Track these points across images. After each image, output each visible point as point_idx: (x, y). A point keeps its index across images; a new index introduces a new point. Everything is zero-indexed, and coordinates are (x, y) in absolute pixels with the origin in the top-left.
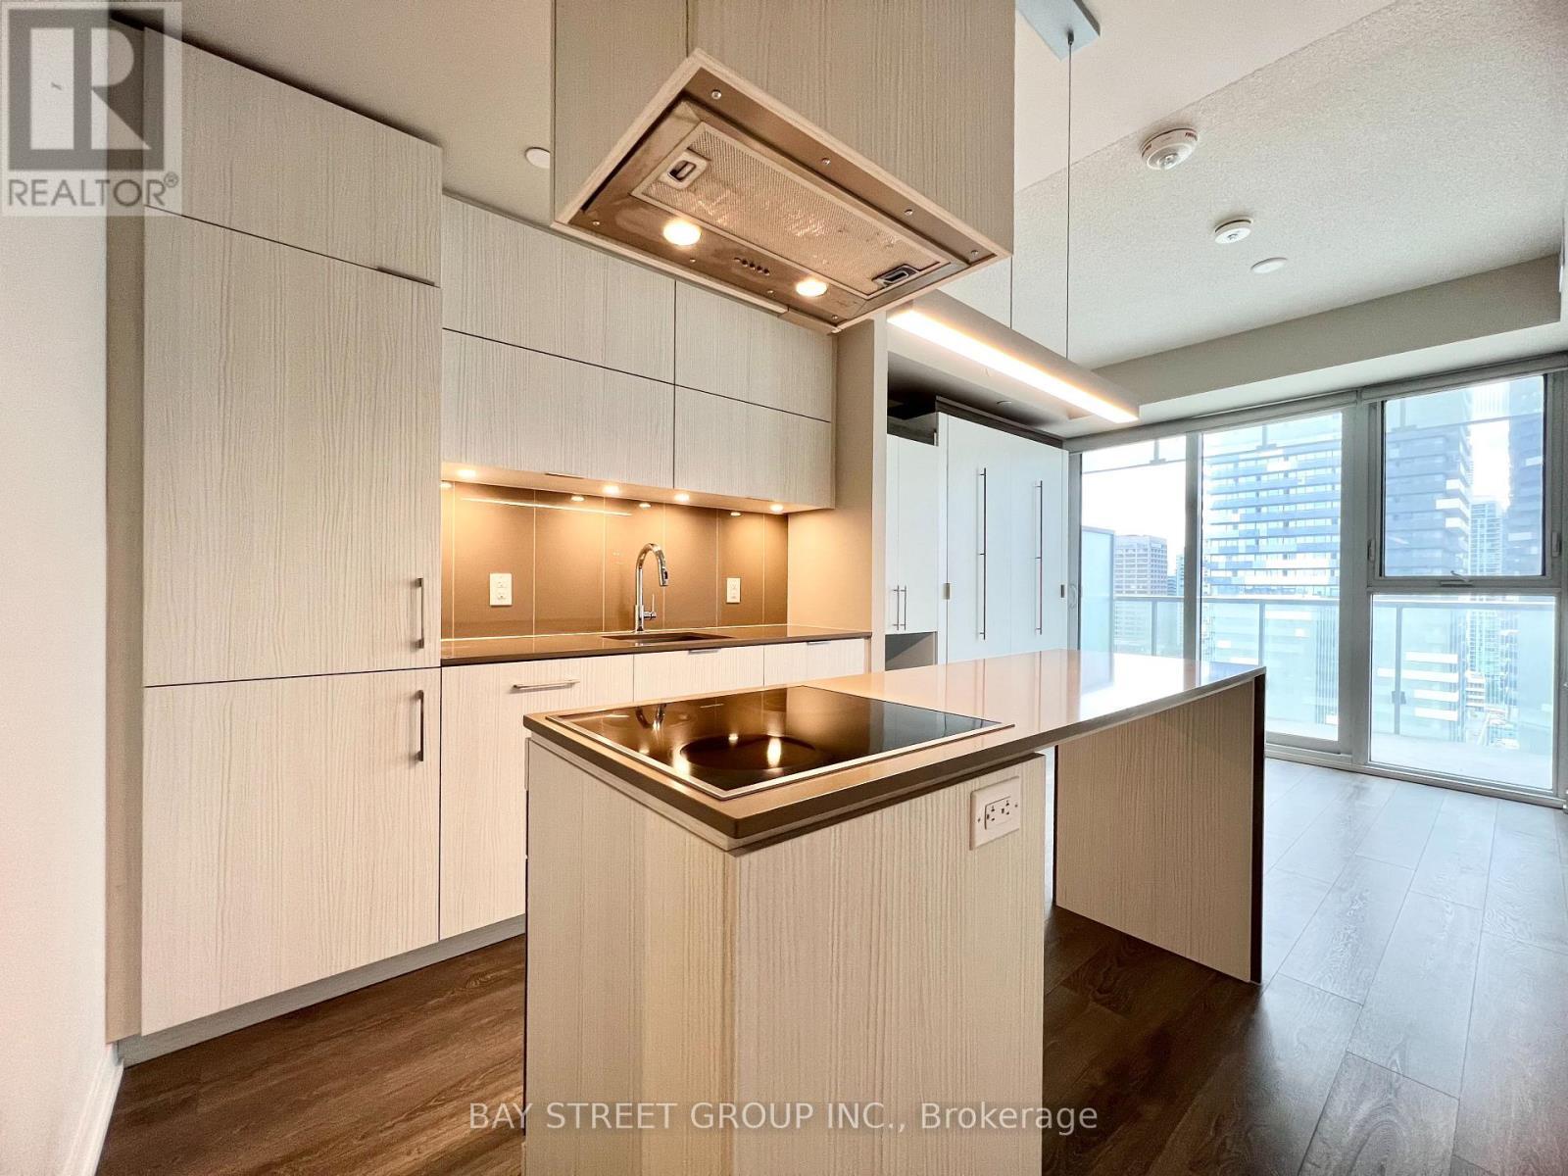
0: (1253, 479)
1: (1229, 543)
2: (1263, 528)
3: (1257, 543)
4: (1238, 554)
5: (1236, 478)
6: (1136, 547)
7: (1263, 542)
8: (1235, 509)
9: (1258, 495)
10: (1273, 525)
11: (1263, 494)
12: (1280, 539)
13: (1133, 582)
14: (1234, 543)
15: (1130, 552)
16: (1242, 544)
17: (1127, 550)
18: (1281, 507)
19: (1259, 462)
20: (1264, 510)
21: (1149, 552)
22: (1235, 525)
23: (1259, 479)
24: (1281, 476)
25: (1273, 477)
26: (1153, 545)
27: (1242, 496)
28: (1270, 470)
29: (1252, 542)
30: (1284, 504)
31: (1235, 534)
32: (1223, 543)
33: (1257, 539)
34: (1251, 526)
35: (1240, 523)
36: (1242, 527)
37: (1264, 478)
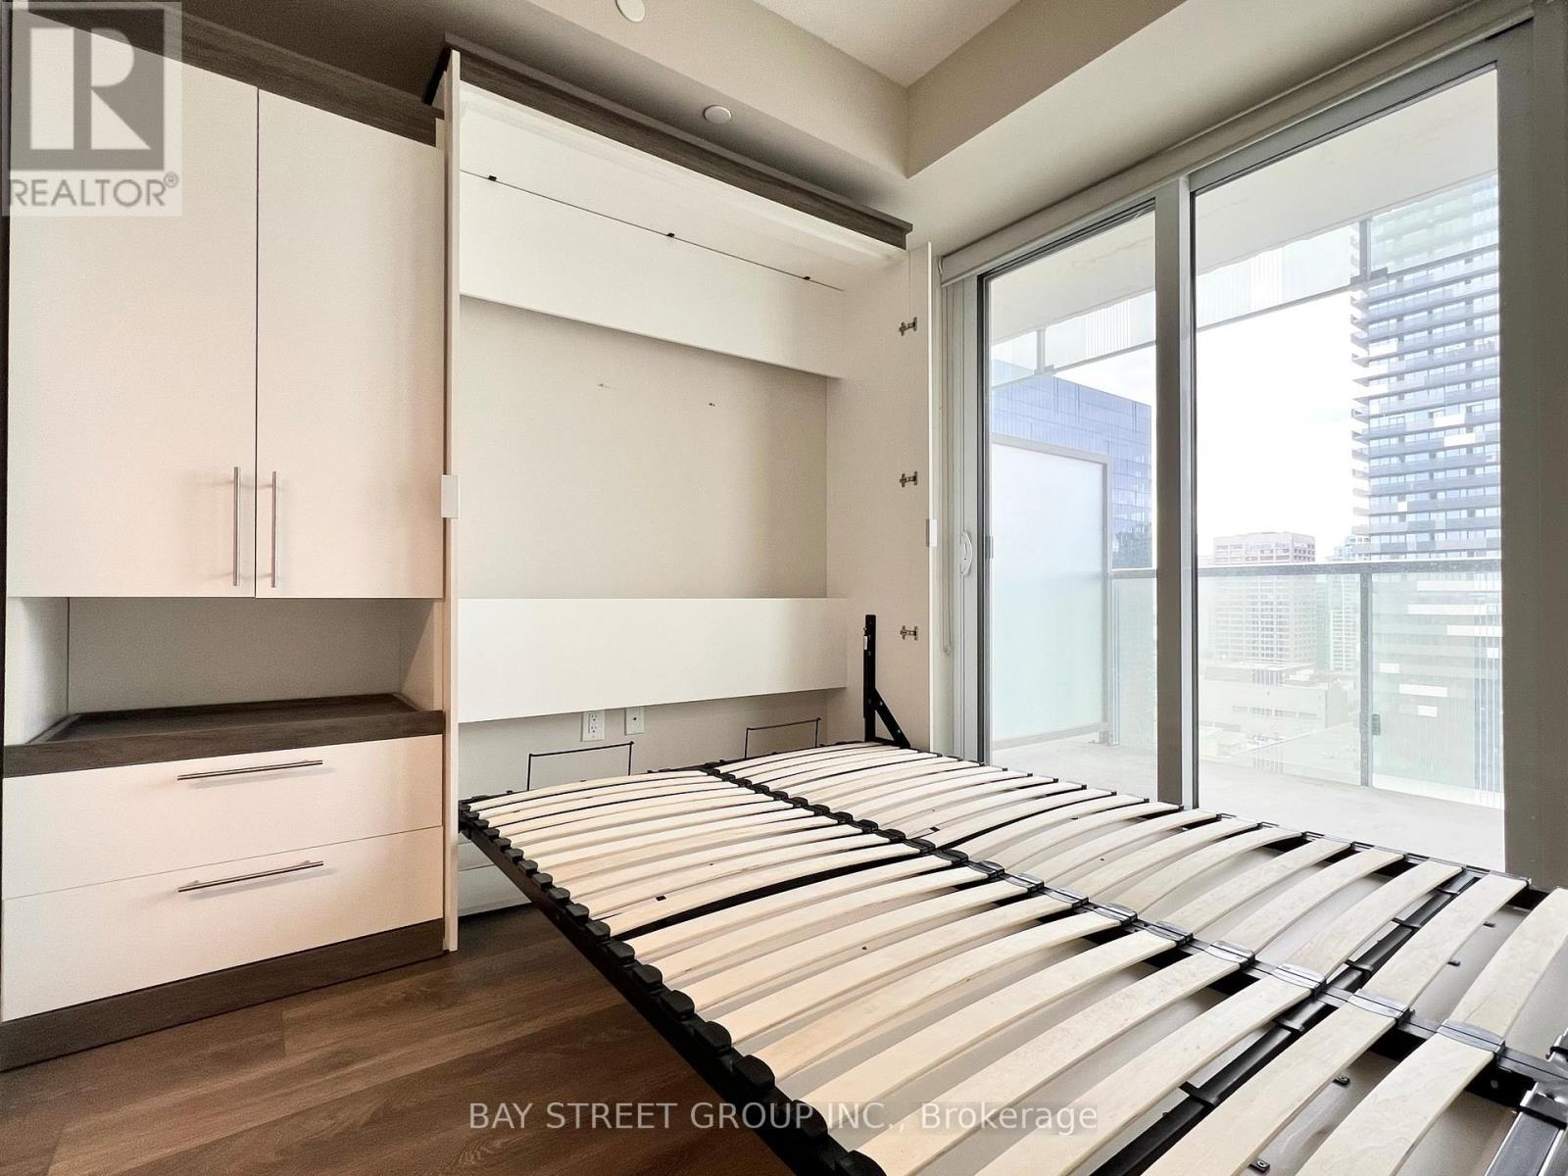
0: (1425, 456)
1: (1394, 539)
2: (1439, 518)
3: (1433, 538)
4: (1405, 553)
5: (1402, 456)
6: (1273, 547)
7: (1440, 537)
8: (1402, 496)
9: (1432, 476)
10: (1453, 515)
11: (1439, 475)
12: (1464, 533)
13: (1271, 591)
14: (1402, 538)
15: (1267, 553)
16: (1411, 538)
17: (1262, 552)
18: (1464, 492)
19: (1433, 435)
20: (1441, 496)
21: (1291, 553)
22: (1402, 515)
23: (1433, 456)
24: (1464, 451)
25: (1450, 453)
26: (1296, 545)
27: (1410, 478)
28: (1447, 445)
29: (1426, 537)
30: (1468, 488)
31: (1404, 527)
32: (1386, 539)
33: (1432, 533)
34: (1424, 517)
35: (1408, 513)
36: (1410, 518)
37: (1440, 455)
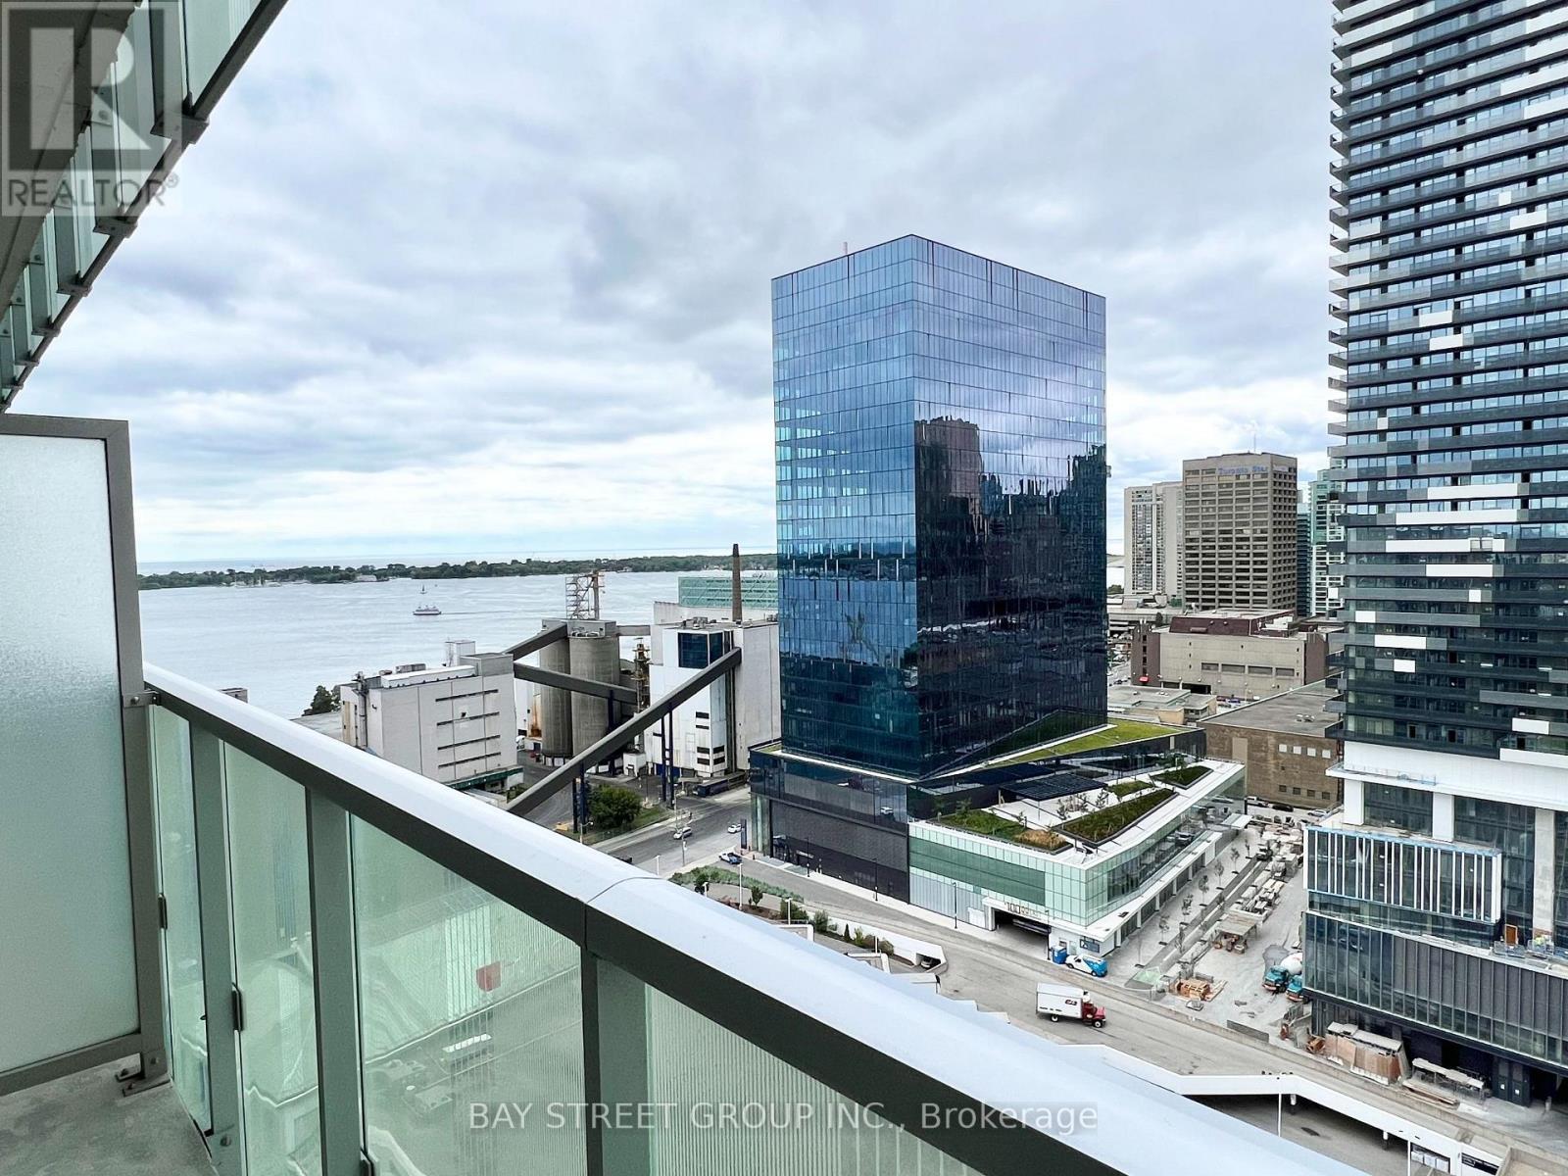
0: (1409, 362)
1: (1373, 462)
2: (1422, 438)
3: (1414, 460)
4: (1385, 479)
5: (1383, 362)
6: (1250, 471)
7: (1423, 459)
8: (1382, 410)
9: (1415, 387)
10: (1438, 433)
11: (1423, 385)
12: (1448, 454)
13: (1246, 524)
14: (1381, 462)
15: (1243, 479)
16: (1392, 461)
17: (1238, 477)
18: (1449, 404)
19: (1418, 336)
20: (1424, 410)
21: (1269, 479)
22: (1382, 434)
23: (1417, 362)
24: (1450, 356)
25: (1437, 359)
26: (1276, 468)
27: (1393, 389)
28: (1432, 349)
29: (1407, 460)
30: (1454, 400)
31: (1383, 448)
32: (1364, 463)
33: (1414, 455)
34: (1405, 436)
35: (1389, 430)
36: (1391, 437)
37: (1425, 360)
